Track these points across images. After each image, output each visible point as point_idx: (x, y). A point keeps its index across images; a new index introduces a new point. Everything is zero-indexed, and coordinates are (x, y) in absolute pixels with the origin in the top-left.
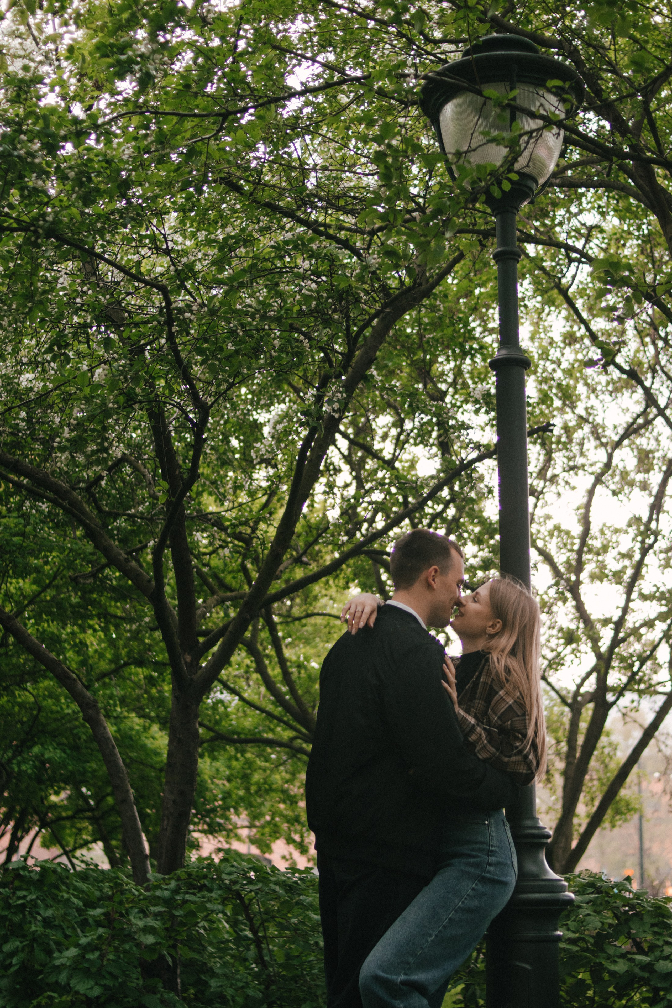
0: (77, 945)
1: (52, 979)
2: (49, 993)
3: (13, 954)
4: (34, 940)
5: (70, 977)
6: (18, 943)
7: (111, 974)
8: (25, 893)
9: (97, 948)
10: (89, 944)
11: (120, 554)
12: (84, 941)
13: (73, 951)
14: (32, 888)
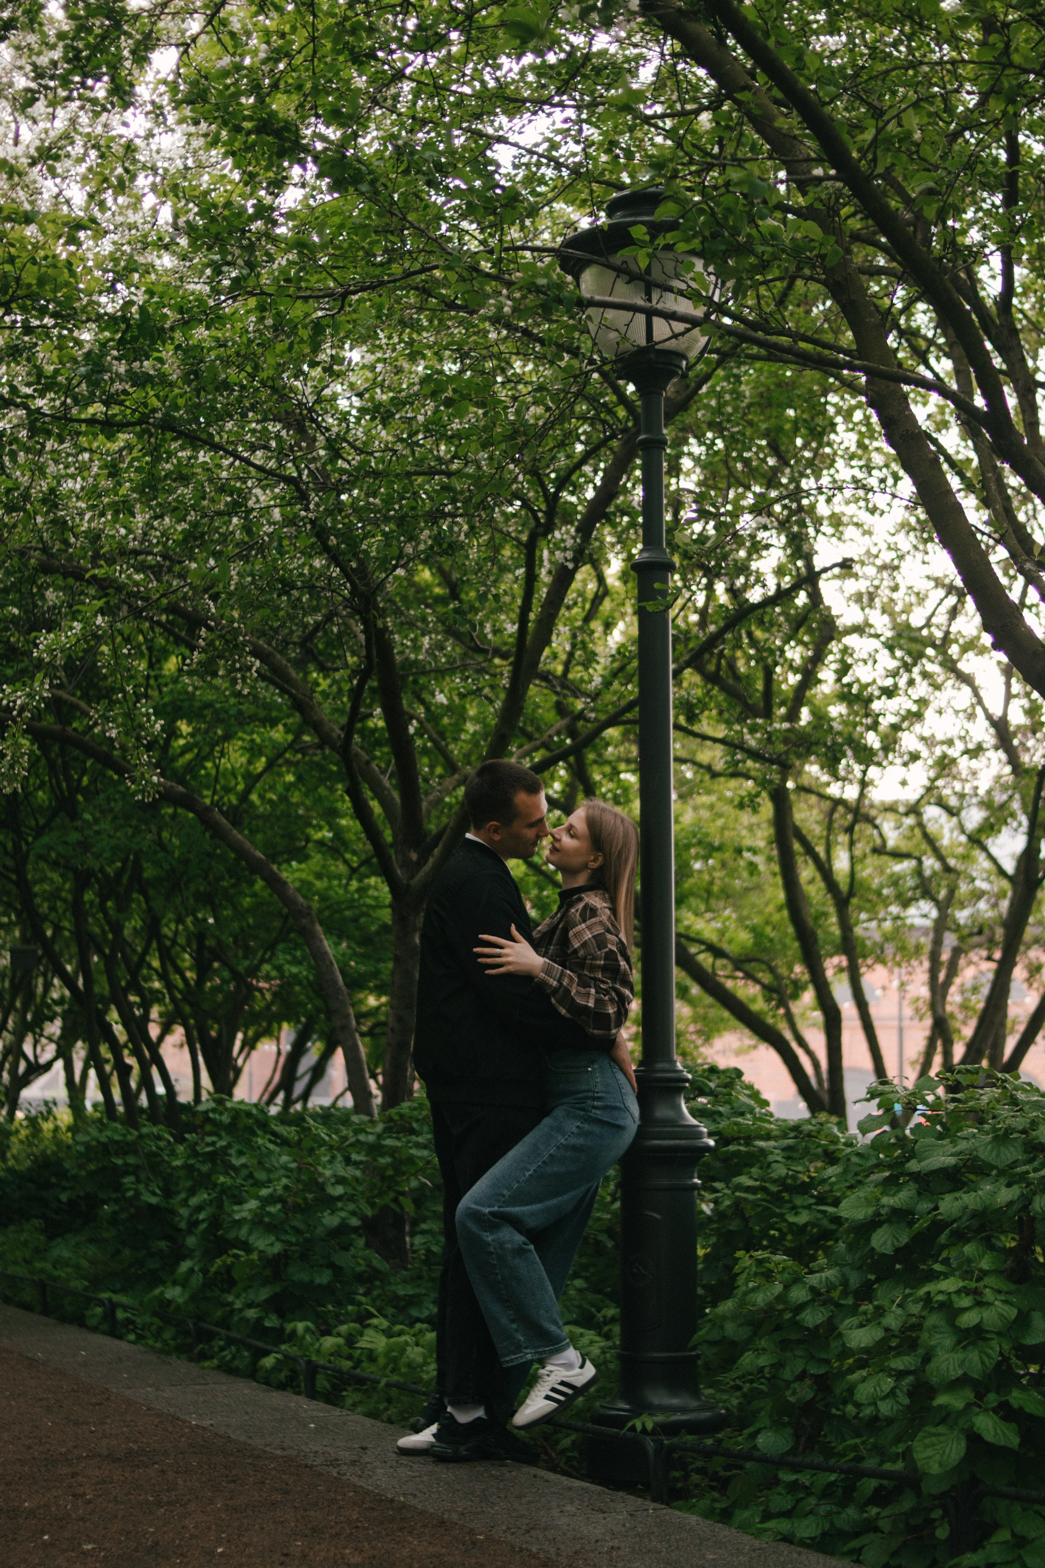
0: (258, 1198)
1: (231, 1235)
2: (235, 1251)
3: (199, 1208)
4: (223, 1192)
5: (250, 1233)
6: (206, 1196)
7: (295, 1228)
8: (214, 1139)
9: (280, 1200)
10: (271, 1196)
11: (333, 730)
12: (264, 1192)
13: (253, 1204)
14: (223, 1134)
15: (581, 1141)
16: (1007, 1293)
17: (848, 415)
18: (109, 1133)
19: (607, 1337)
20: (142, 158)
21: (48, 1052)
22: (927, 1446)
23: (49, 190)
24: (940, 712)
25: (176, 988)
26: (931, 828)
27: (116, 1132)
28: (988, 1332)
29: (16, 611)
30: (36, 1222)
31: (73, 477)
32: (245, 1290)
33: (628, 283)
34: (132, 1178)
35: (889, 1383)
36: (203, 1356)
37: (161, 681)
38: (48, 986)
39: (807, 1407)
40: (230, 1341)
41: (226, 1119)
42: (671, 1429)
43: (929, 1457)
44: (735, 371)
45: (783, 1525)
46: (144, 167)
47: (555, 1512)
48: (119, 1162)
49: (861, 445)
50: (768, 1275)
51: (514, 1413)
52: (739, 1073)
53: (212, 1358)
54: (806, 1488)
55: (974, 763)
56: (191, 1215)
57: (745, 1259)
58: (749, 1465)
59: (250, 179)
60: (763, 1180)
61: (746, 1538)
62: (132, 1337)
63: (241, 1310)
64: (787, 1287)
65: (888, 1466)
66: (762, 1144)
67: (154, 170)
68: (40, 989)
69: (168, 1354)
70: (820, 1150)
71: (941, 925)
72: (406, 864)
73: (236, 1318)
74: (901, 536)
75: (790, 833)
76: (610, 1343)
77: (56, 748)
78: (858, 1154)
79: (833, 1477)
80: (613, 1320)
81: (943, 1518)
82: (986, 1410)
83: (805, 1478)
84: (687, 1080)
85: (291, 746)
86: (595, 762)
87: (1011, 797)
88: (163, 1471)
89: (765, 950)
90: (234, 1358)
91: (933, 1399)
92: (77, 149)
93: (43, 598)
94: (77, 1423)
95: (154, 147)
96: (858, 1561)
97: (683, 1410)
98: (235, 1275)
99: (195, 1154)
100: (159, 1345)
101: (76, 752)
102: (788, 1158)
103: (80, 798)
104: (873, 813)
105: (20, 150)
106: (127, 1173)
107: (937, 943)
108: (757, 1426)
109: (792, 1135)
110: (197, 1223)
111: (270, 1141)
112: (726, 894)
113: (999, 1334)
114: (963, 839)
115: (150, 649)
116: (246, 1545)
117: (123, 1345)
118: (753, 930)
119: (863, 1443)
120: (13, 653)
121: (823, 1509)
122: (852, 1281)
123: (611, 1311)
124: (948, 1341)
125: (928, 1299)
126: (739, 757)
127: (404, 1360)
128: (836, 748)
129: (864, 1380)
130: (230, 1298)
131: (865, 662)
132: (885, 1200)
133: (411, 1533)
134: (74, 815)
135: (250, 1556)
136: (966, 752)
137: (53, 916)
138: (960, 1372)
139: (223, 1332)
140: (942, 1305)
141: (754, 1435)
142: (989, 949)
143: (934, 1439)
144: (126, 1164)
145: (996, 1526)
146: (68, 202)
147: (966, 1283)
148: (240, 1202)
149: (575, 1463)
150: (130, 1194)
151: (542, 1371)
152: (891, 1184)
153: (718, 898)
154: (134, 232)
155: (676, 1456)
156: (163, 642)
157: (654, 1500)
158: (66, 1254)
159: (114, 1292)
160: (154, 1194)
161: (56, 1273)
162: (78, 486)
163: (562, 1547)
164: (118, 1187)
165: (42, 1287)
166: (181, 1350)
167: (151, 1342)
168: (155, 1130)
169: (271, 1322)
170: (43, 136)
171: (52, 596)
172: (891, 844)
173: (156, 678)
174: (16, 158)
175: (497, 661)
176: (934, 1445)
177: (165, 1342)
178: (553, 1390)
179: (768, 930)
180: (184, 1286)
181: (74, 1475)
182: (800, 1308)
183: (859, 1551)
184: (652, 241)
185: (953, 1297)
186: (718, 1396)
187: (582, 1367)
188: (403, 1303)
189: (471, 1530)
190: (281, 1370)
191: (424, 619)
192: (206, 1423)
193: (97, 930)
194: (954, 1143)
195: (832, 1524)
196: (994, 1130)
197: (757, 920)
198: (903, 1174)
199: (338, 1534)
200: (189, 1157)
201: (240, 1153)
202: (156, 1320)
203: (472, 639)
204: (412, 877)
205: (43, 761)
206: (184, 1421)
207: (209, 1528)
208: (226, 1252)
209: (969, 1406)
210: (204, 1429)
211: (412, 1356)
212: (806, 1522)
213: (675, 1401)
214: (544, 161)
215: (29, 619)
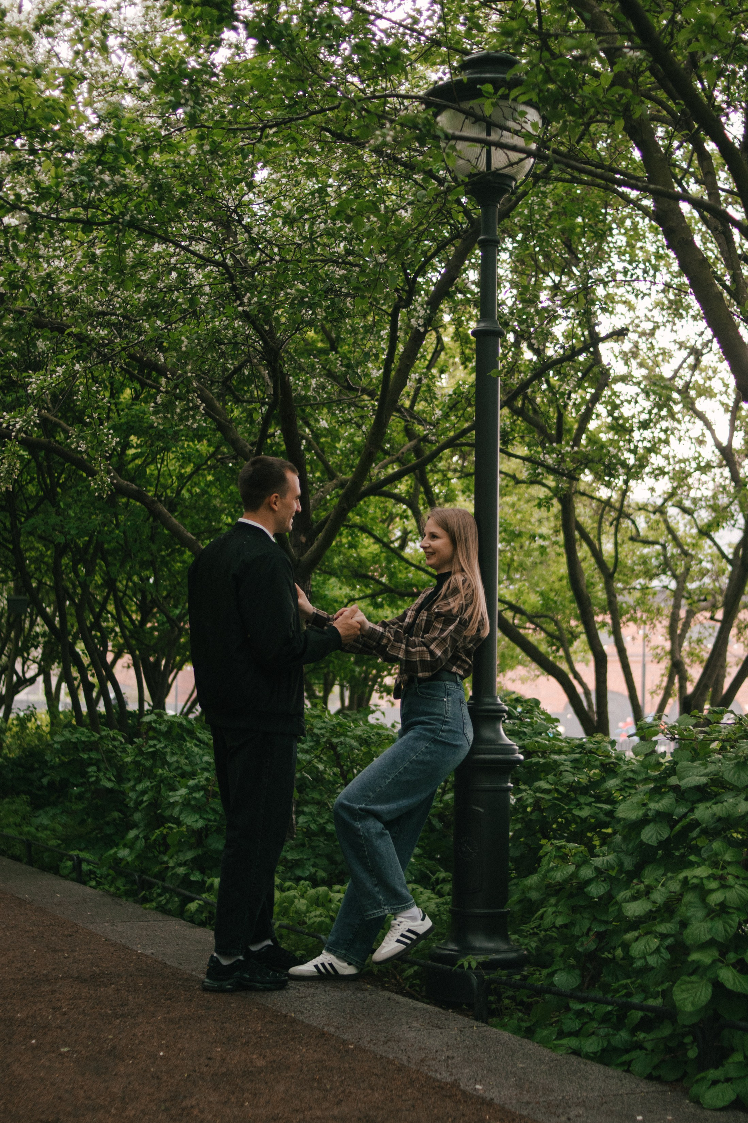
0: (187, 787)
1: (167, 813)
2: (170, 825)
3: (144, 792)
4: (161, 781)
5: (181, 812)
6: (148, 784)
7: (213, 810)
8: (155, 742)
9: (203, 788)
10: (196, 785)
11: (246, 446)
12: (191, 783)
13: (183, 791)
14: (162, 739)
15: (428, 758)
16: (743, 879)
17: (621, 223)
18: (78, 735)
19: (440, 895)
20: (113, 25)
21: (32, 670)
22: (683, 991)
23: (44, 46)
24: (680, 440)
25: (126, 627)
26: (672, 523)
27: (83, 734)
28: (729, 907)
29: (15, 355)
30: (25, 797)
31: (58, 257)
32: (177, 853)
33: (474, 123)
34: (94, 768)
35: (655, 942)
36: (145, 900)
37: (120, 407)
38: (33, 624)
39: (592, 956)
40: (165, 890)
41: (163, 728)
42: (488, 966)
43: (685, 999)
44: (542, 189)
45: (572, 1042)
46: (115, 31)
47: (405, 1027)
48: (85, 756)
49: (628, 244)
50: (564, 858)
51: (373, 951)
52: (537, 702)
53: (152, 901)
54: (590, 1014)
55: (704, 478)
56: (138, 797)
57: (547, 846)
58: (547, 996)
59: (194, 41)
60: (556, 784)
61: (546, 1051)
62: (93, 883)
63: (173, 868)
64: (578, 867)
65: (651, 1002)
66: (556, 757)
67: (122, 33)
68: (27, 625)
69: (120, 897)
70: (598, 763)
71: (678, 594)
72: (297, 545)
73: (169, 874)
74: (656, 312)
75: (573, 526)
76: (442, 900)
77: (43, 453)
78: (632, 771)
79: (610, 1008)
80: (444, 881)
81: (693, 1042)
82: (727, 965)
83: (589, 1008)
84: (505, 711)
85: (212, 455)
86: (431, 471)
87: (731, 503)
88: (118, 990)
89: (550, 609)
90: (168, 902)
91: (688, 955)
92: (66, 17)
93: (35, 346)
94: (54, 951)
95: (122, 17)
96: (628, 1071)
97: (497, 951)
98: (169, 841)
99: (141, 753)
100: (112, 889)
101: (57, 458)
102: (574, 768)
103: (59, 490)
104: (630, 511)
105: (23, 16)
106: (91, 765)
107: (677, 607)
108: (554, 968)
109: (578, 750)
110: (142, 802)
111: (196, 745)
112: (522, 567)
113: (738, 909)
114: (694, 531)
115: (112, 384)
116: (180, 1050)
117: (87, 890)
118: (542, 594)
119: (632, 983)
120: (11, 385)
121: (602, 1032)
122: (626, 864)
123: (442, 875)
124: (701, 914)
125: (685, 881)
126: (539, 470)
127: (293, 909)
128: (612, 466)
129: (637, 939)
130: (166, 859)
131: (629, 402)
132: (652, 805)
133: (300, 1043)
134: (55, 503)
135: (183, 1059)
136: (699, 468)
137: (37, 575)
138: (709, 937)
139: (160, 883)
140: (695, 887)
141: (551, 975)
142: (713, 612)
143: (689, 986)
144: (90, 758)
145: (732, 1050)
146: (57, 55)
147: (714, 871)
148: (175, 790)
149: (417, 988)
150: (93, 779)
151: (393, 922)
152: (657, 792)
153: (517, 570)
154: (106, 78)
155: (492, 987)
156: (121, 379)
157: (477, 1019)
158: (46, 822)
159: (80, 850)
160: (110, 780)
161: (39, 835)
162: (62, 264)
163: (411, 1055)
164: (84, 774)
165: (28, 845)
166: (130, 894)
167: (107, 887)
168: (111, 733)
169: (196, 877)
170: (40, 6)
171: (41, 345)
172: (642, 533)
173: (116, 404)
174: (20, 22)
175: (366, 397)
176: (688, 990)
177: (118, 889)
178: (402, 935)
179: (552, 595)
180: (131, 848)
181: (53, 992)
182: (589, 882)
183: (629, 1063)
184: (496, 93)
185: (705, 882)
186: (521, 940)
187: (423, 919)
188: (290, 864)
189: (345, 1041)
190: (202, 912)
191: (313, 367)
192: (148, 952)
193: (69, 585)
194: (705, 765)
195: (609, 1042)
196: (737, 757)
197: (543, 587)
198: (664, 786)
199: (247, 1043)
200: (136, 756)
201: (173, 754)
202: (111, 872)
203: (346, 380)
204: (302, 555)
205: (33, 464)
206: (132, 950)
207: (152, 1036)
208: (163, 825)
209: (714, 962)
210: (147, 956)
211: (298, 906)
212: (590, 1040)
213: (490, 945)
214: (408, 32)
215: (25, 360)
